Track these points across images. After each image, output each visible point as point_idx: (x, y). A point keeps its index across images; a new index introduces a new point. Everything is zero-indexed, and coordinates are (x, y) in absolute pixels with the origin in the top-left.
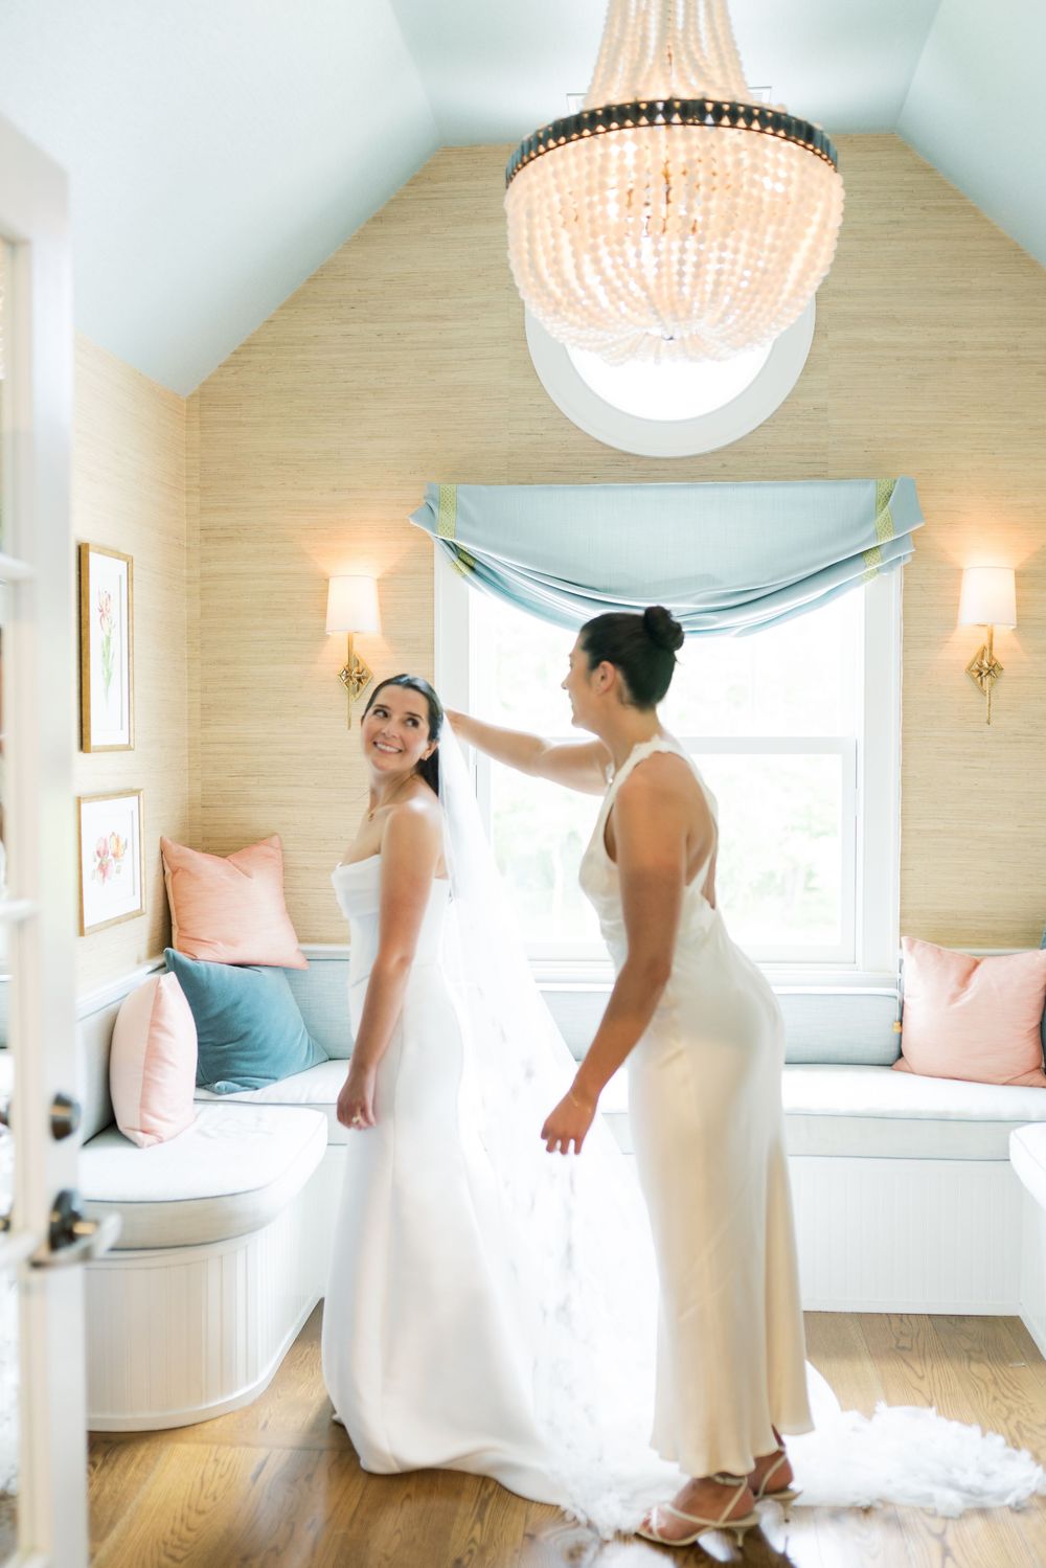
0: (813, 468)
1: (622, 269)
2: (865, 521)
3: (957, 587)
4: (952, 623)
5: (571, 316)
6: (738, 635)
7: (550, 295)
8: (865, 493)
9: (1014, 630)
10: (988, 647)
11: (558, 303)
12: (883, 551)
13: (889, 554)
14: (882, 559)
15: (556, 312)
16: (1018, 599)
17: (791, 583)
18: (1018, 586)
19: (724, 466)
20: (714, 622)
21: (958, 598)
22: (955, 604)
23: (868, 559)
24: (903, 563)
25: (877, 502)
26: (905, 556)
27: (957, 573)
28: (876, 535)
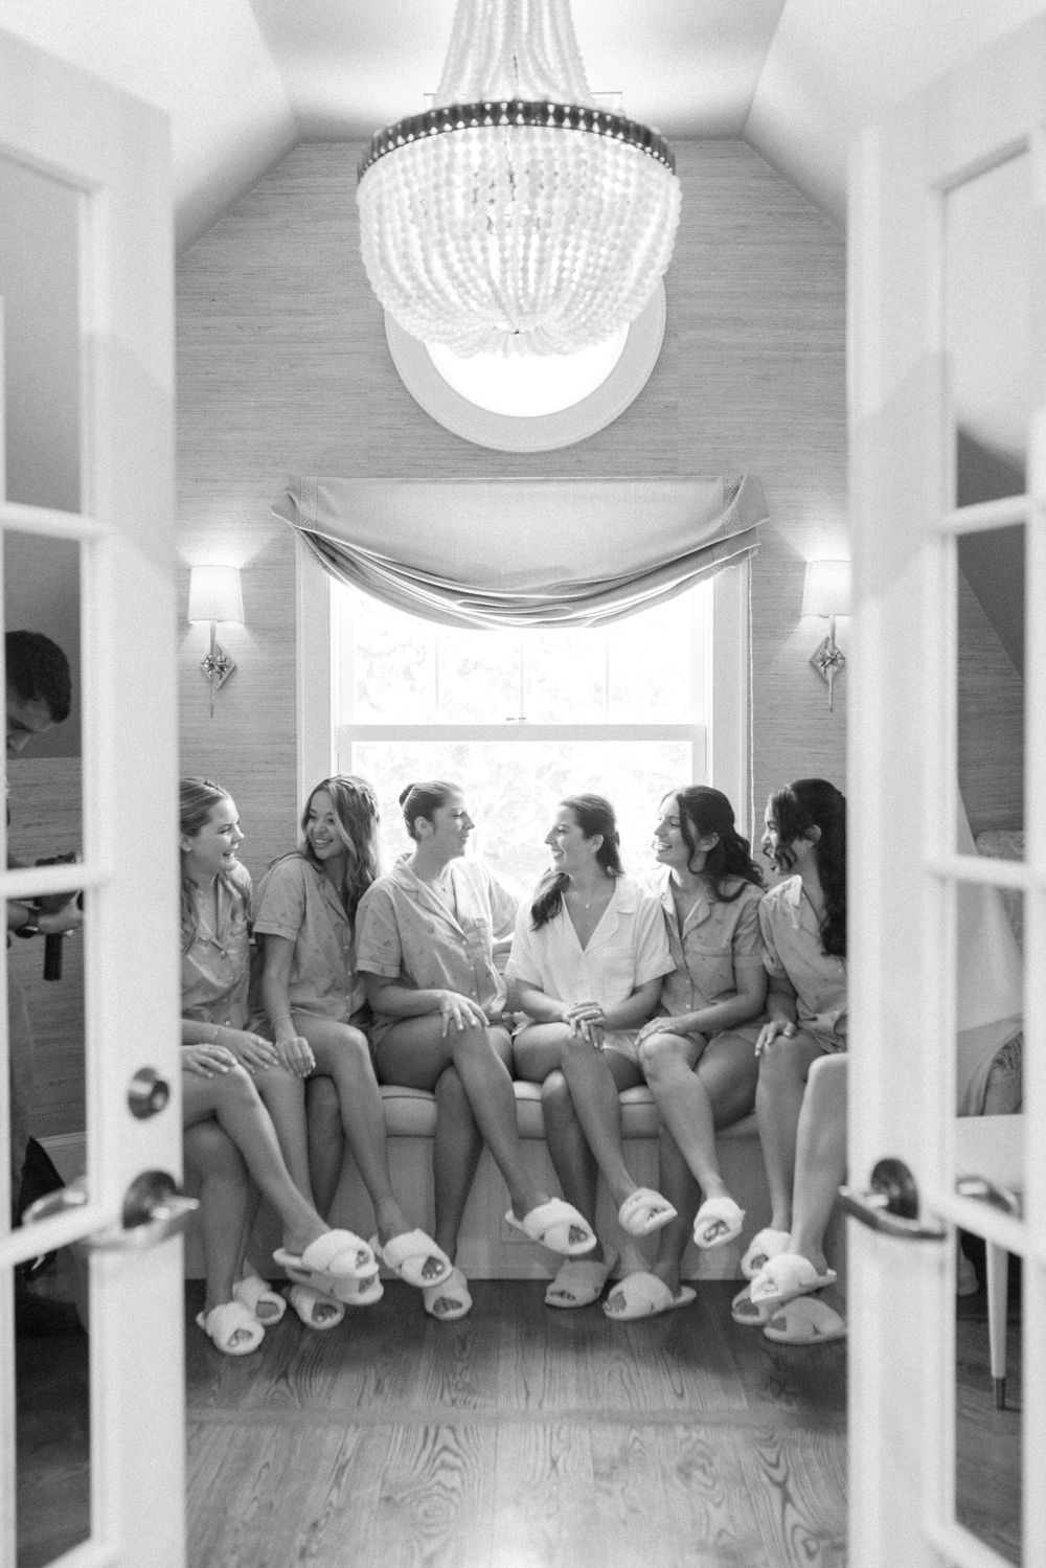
0: (666, 469)
1: (469, 264)
2: (713, 515)
3: (801, 579)
4: (795, 615)
5: (420, 309)
6: (593, 625)
7: (401, 289)
8: (715, 489)
10: (830, 637)
11: (408, 297)
12: (730, 545)
13: (735, 547)
14: (730, 552)
15: (406, 305)
19: (576, 461)
20: (570, 613)
21: (801, 590)
22: (798, 597)
23: (716, 552)
24: (750, 556)
25: (725, 497)
26: (752, 549)
27: (801, 565)
28: (723, 530)
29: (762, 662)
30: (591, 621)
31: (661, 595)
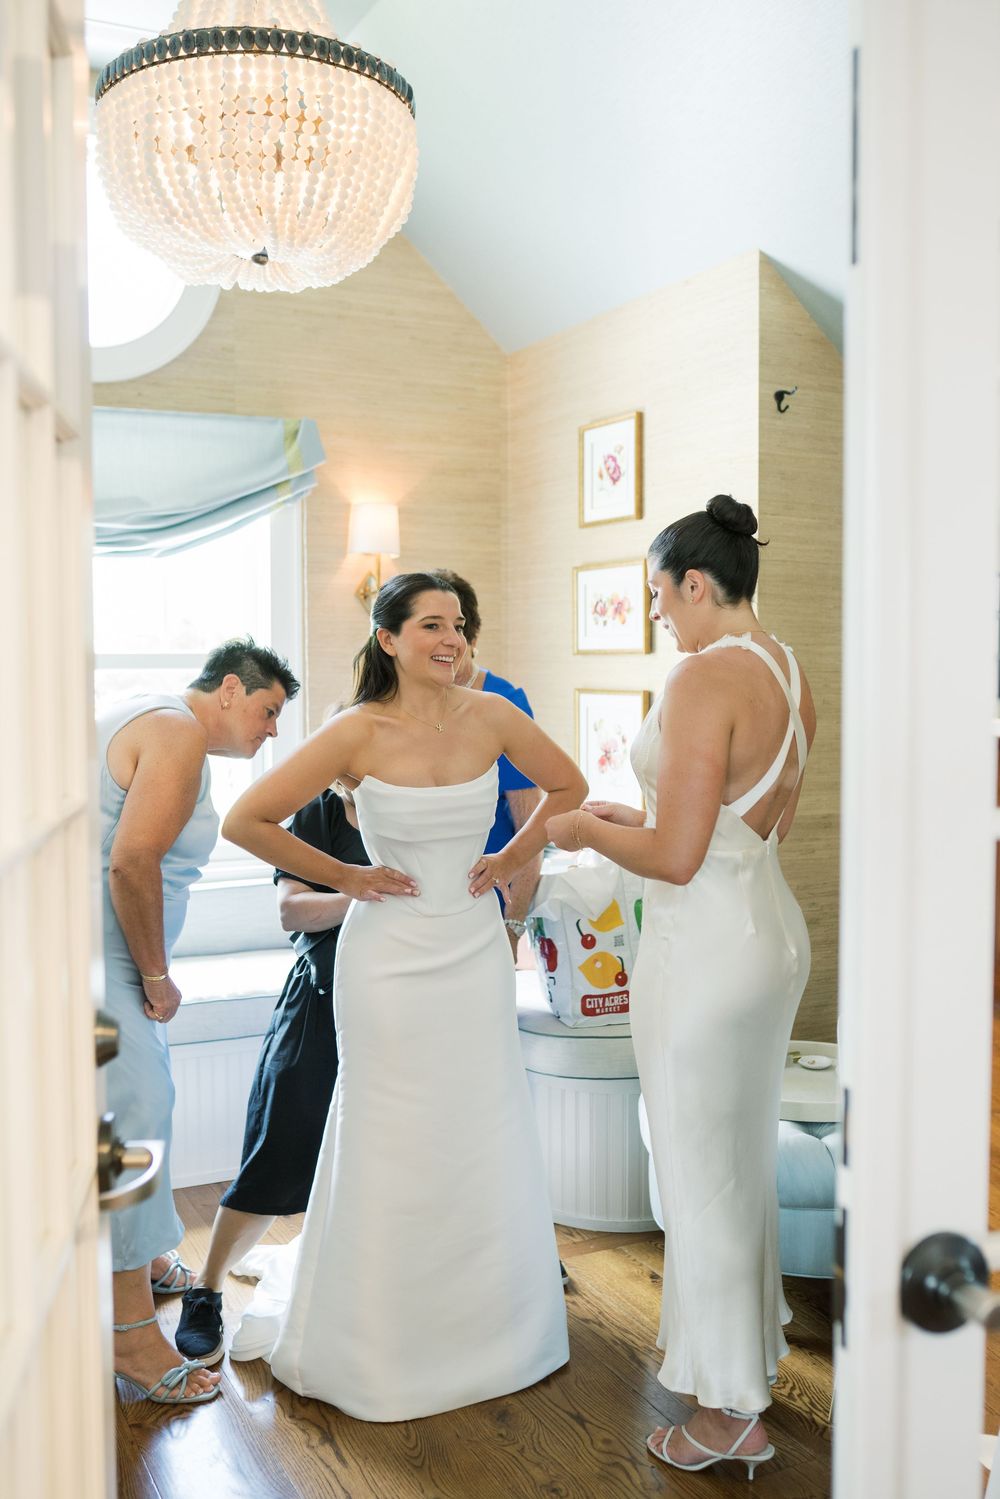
0: (220, 403)
1: (251, 189)
2: (274, 456)
3: (346, 520)
4: (342, 551)
5: (182, 227)
6: (159, 556)
8: (276, 431)
9: (395, 560)
10: (375, 573)
12: (292, 484)
13: (296, 487)
14: (293, 490)
16: (402, 533)
17: (208, 510)
18: (401, 522)
19: (140, 394)
20: (143, 543)
21: (347, 529)
22: (344, 535)
23: (280, 490)
24: (305, 496)
25: (286, 439)
26: (307, 491)
27: (346, 507)
28: (288, 469)
29: (314, 595)
30: (159, 551)
31: (223, 530)
